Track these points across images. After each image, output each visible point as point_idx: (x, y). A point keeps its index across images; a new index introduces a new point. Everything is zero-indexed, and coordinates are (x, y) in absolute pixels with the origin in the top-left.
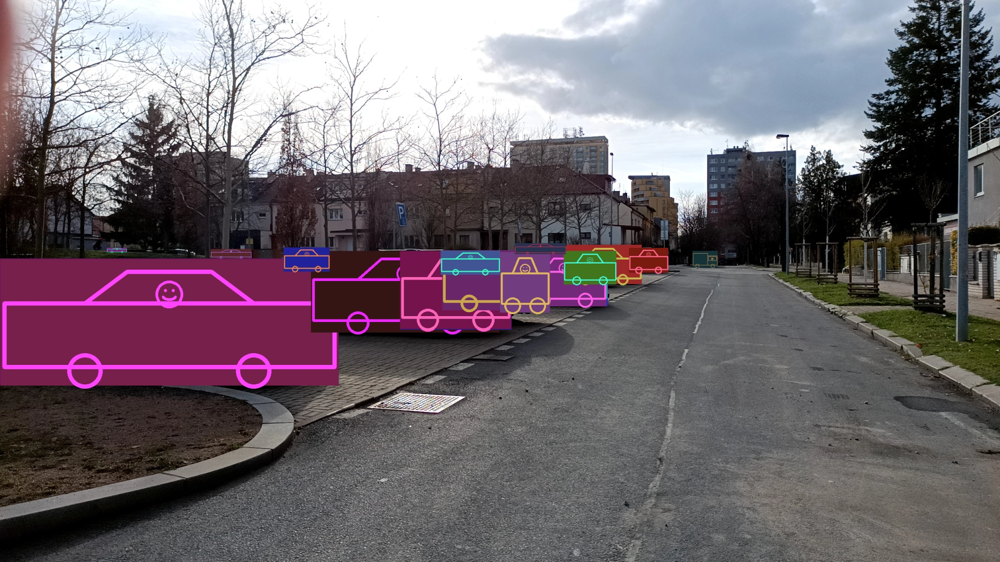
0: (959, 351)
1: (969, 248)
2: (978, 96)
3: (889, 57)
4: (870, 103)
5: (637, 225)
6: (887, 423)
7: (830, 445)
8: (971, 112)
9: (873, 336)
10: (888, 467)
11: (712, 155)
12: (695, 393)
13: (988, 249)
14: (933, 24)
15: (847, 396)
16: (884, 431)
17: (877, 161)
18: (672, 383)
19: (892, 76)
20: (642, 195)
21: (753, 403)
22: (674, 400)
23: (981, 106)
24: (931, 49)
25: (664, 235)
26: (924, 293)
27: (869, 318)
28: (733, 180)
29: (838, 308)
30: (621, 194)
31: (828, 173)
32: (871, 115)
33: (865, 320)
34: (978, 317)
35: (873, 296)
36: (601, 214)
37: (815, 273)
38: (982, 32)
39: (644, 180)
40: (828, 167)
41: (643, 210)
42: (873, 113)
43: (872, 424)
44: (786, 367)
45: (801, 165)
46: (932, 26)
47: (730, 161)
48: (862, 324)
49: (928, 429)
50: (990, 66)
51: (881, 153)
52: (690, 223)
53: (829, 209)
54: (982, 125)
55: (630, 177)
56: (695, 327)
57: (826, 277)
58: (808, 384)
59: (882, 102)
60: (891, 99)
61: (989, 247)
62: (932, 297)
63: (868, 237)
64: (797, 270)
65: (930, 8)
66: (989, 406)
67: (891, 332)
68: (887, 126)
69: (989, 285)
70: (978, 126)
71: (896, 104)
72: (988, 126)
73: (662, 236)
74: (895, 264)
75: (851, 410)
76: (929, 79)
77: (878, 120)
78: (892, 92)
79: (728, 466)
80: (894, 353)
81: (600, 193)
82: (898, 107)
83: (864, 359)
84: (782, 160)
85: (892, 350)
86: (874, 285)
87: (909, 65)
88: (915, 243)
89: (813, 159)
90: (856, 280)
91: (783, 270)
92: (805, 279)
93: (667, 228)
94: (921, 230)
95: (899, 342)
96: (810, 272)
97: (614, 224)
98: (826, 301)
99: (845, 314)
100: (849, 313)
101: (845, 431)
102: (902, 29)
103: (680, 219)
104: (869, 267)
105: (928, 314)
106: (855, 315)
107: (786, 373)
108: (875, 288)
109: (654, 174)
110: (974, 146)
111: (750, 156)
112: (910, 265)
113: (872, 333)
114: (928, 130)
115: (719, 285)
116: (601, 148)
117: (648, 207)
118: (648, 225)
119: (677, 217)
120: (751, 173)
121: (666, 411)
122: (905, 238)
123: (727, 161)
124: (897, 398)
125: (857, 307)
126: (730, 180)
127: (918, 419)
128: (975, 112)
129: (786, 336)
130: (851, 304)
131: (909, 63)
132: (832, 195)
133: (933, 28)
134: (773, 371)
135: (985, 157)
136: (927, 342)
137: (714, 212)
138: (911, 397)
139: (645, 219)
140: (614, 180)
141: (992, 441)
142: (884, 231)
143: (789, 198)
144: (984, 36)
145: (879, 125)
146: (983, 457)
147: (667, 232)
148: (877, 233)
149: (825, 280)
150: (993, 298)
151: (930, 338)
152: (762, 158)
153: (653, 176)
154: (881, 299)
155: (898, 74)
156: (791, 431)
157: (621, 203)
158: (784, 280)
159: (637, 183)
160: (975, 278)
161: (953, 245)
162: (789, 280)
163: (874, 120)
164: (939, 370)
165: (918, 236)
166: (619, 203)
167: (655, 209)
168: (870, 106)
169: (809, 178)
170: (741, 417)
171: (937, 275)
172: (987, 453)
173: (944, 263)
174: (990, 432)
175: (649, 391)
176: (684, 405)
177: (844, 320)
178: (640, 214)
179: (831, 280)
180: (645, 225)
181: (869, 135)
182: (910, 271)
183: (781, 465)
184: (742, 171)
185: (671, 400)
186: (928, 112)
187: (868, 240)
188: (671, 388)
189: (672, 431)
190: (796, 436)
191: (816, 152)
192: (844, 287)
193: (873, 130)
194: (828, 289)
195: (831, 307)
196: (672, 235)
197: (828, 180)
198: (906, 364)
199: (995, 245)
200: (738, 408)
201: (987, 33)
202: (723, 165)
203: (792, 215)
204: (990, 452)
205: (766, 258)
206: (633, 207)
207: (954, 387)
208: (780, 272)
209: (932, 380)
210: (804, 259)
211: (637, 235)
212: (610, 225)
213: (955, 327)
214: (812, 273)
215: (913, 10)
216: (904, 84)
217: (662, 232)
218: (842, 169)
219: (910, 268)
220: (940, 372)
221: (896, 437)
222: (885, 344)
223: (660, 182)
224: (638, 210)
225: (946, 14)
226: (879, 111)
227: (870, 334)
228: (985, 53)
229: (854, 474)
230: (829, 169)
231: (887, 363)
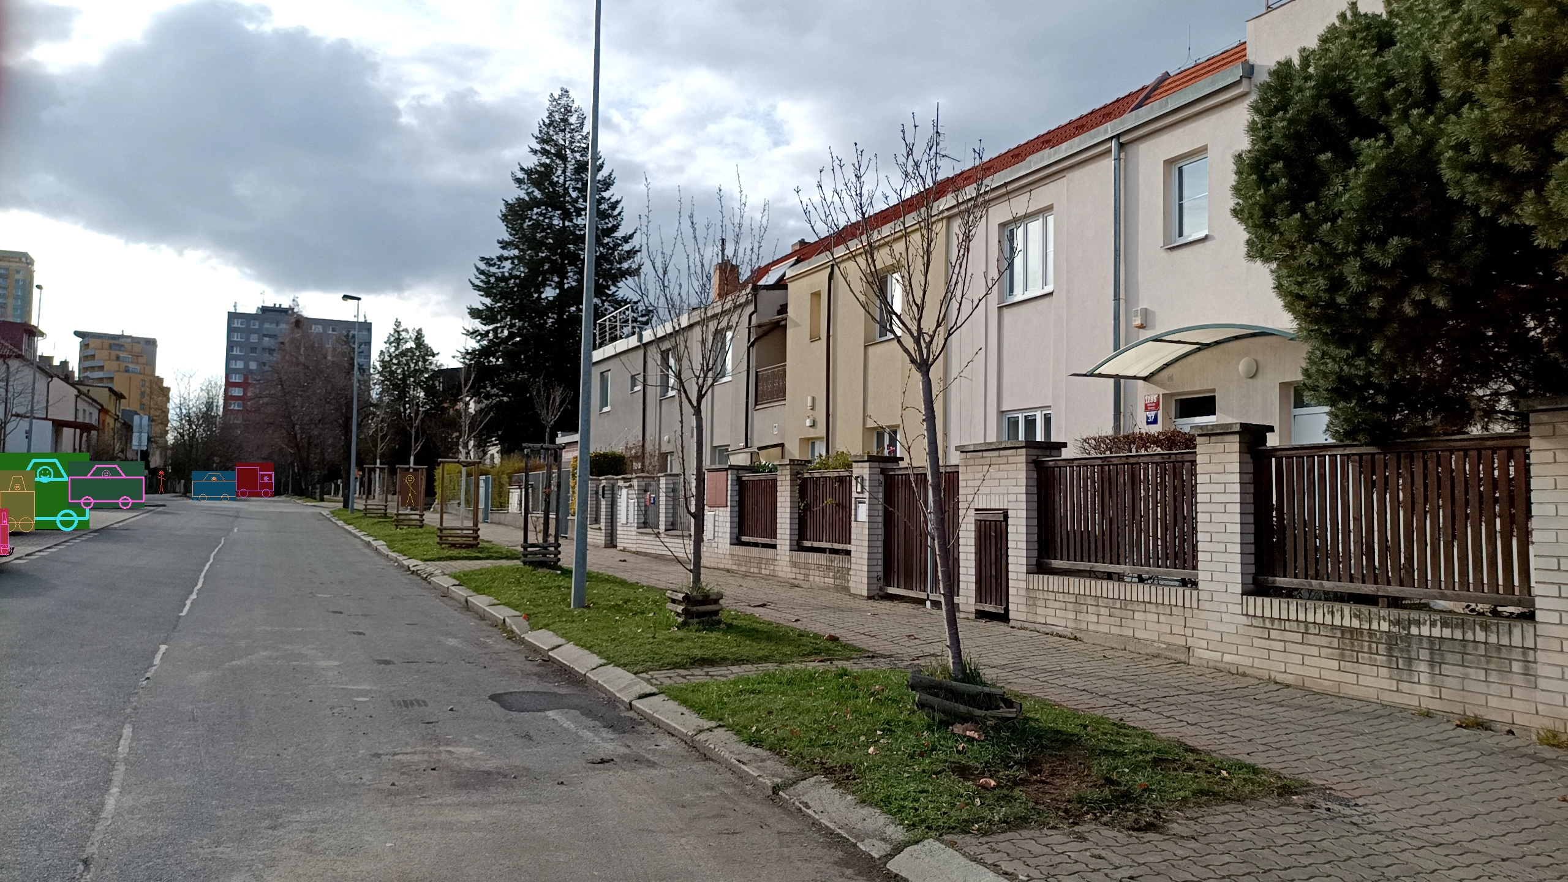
0: (573, 621)
1: (591, 480)
2: (607, 282)
3: (504, 210)
4: (478, 269)
5: (87, 421)
6: (477, 736)
7: (393, 784)
8: (596, 300)
9: (467, 606)
10: (474, 805)
11: (235, 313)
12: (172, 724)
13: (612, 482)
14: (558, 177)
15: (424, 702)
16: (472, 750)
17: (485, 352)
18: (128, 711)
19: (507, 237)
20: (101, 368)
21: (276, 729)
22: (129, 741)
23: (609, 295)
24: (555, 209)
25: (139, 441)
26: (536, 542)
27: (463, 580)
28: (271, 358)
29: (421, 565)
30: (56, 362)
31: (418, 361)
32: (477, 286)
33: (457, 582)
34: (598, 574)
35: (471, 546)
36: (10, 395)
37: (392, 511)
38: (612, 200)
39: (107, 342)
40: (418, 354)
41: (101, 395)
42: (481, 284)
43: (456, 742)
44: (337, 663)
45: (379, 345)
46: (556, 179)
47: (267, 325)
48: (453, 588)
49: (530, 738)
50: (619, 245)
51: (490, 340)
52: (190, 422)
53: (417, 414)
54: (610, 320)
55: (77, 333)
56: (185, 605)
57: (408, 517)
58: (369, 688)
59: (493, 270)
60: (504, 267)
61: (613, 479)
62: (544, 547)
63: (469, 460)
64: (366, 505)
65: (555, 155)
66: (604, 695)
67: (491, 598)
68: (499, 304)
69: (612, 530)
70: (605, 321)
71: (511, 276)
72: (616, 322)
73: (135, 442)
74: (502, 500)
75: (428, 723)
76: (552, 249)
77: (487, 295)
78: (506, 259)
79: (220, 849)
80: (495, 629)
81: (9, 357)
82: (512, 281)
83: (452, 642)
84: (350, 335)
85: (491, 625)
86: (473, 530)
87: (528, 226)
88: (527, 470)
89: (397, 339)
90: (449, 521)
91: (344, 507)
92: (376, 520)
93: (146, 429)
94: (536, 453)
95: (501, 613)
96: (386, 510)
97: (36, 416)
98: (405, 555)
99: (431, 574)
100: (436, 572)
101: (416, 758)
102: (521, 175)
103: (172, 415)
104: (468, 502)
105: (539, 570)
106: (445, 574)
107: (336, 673)
108: (475, 535)
109: (125, 334)
110: (601, 345)
111: (300, 322)
112: (521, 501)
113: (467, 601)
114: (550, 318)
115: (236, 530)
116: (18, 272)
117: (111, 390)
118: (110, 421)
119: (166, 412)
120: (300, 349)
121: (111, 764)
122: (516, 462)
123: (261, 325)
124: (493, 697)
125: (448, 562)
126: (266, 357)
127: (518, 725)
128: (603, 302)
129: (341, 613)
130: (440, 559)
131: (528, 223)
132: (422, 394)
133: (557, 182)
134: (315, 672)
135: (612, 362)
136: (536, 610)
137: (235, 407)
138: (511, 693)
139: (103, 410)
140: (42, 334)
141: (606, 745)
142: (490, 452)
143: (358, 394)
144: (614, 206)
145: (488, 301)
146: (594, 769)
147: (145, 436)
148: (481, 454)
149: (406, 522)
150: (616, 547)
151: (540, 605)
152: (320, 329)
153: (123, 336)
154: (482, 550)
155: (514, 235)
156: (334, 770)
157: (55, 379)
158: (345, 521)
159: (91, 346)
160: (597, 520)
161: (574, 475)
162: (354, 521)
163: (482, 293)
164: (549, 650)
165: (531, 462)
166: (52, 377)
167: (126, 394)
168: (477, 273)
169: (390, 367)
170: (252, 757)
171: (552, 516)
172: (599, 763)
173: (562, 500)
174: (606, 734)
175: (78, 730)
176: (148, 748)
177: (430, 583)
178: (94, 400)
179: (414, 522)
180: (104, 421)
181: (475, 313)
182: (520, 510)
183: (312, 832)
184: (287, 344)
185: (122, 742)
186: (550, 293)
187: (467, 464)
188: (126, 719)
189: (117, 801)
190: (342, 777)
191: (401, 329)
192: (433, 533)
193: (481, 307)
194: (409, 537)
195: (411, 563)
196: (156, 442)
197: (417, 372)
198: (509, 645)
199: (620, 477)
200: (248, 742)
201: (617, 202)
202: (255, 332)
203: (362, 421)
204: (602, 761)
205: (318, 486)
206: (81, 387)
207: (565, 673)
208: (340, 510)
209: (539, 665)
210: (378, 490)
211: (84, 439)
212: (30, 416)
213: (570, 588)
214: (388, 511)
215: (535, 152)
216: (521, 250)
217: (135, 435)
218: (437, 358)
219: (521, 505)
220: (550, 653)
221: (487, 758)
222: (482, 617)
223: (137, 348)
224: (91, 394)
225: (573, 167)
226: (488, 282)
227: (464, 603)
228: (615, 228)
229: (425, 825)
230: (418, 357)
231: (484, 645)
